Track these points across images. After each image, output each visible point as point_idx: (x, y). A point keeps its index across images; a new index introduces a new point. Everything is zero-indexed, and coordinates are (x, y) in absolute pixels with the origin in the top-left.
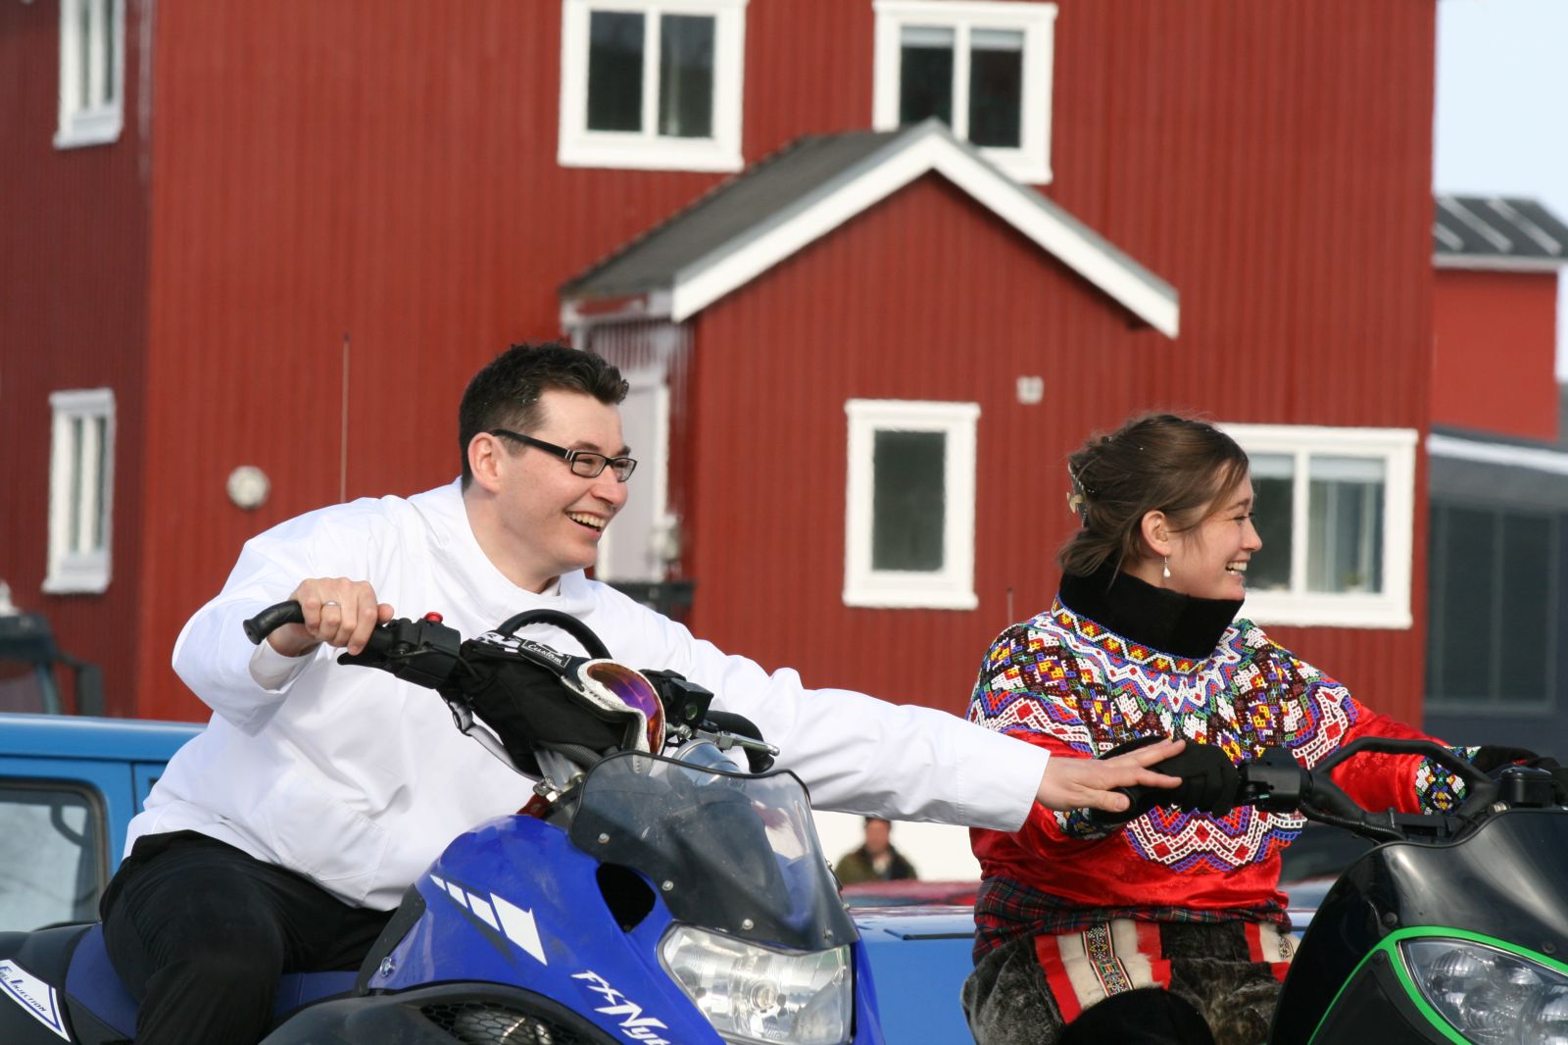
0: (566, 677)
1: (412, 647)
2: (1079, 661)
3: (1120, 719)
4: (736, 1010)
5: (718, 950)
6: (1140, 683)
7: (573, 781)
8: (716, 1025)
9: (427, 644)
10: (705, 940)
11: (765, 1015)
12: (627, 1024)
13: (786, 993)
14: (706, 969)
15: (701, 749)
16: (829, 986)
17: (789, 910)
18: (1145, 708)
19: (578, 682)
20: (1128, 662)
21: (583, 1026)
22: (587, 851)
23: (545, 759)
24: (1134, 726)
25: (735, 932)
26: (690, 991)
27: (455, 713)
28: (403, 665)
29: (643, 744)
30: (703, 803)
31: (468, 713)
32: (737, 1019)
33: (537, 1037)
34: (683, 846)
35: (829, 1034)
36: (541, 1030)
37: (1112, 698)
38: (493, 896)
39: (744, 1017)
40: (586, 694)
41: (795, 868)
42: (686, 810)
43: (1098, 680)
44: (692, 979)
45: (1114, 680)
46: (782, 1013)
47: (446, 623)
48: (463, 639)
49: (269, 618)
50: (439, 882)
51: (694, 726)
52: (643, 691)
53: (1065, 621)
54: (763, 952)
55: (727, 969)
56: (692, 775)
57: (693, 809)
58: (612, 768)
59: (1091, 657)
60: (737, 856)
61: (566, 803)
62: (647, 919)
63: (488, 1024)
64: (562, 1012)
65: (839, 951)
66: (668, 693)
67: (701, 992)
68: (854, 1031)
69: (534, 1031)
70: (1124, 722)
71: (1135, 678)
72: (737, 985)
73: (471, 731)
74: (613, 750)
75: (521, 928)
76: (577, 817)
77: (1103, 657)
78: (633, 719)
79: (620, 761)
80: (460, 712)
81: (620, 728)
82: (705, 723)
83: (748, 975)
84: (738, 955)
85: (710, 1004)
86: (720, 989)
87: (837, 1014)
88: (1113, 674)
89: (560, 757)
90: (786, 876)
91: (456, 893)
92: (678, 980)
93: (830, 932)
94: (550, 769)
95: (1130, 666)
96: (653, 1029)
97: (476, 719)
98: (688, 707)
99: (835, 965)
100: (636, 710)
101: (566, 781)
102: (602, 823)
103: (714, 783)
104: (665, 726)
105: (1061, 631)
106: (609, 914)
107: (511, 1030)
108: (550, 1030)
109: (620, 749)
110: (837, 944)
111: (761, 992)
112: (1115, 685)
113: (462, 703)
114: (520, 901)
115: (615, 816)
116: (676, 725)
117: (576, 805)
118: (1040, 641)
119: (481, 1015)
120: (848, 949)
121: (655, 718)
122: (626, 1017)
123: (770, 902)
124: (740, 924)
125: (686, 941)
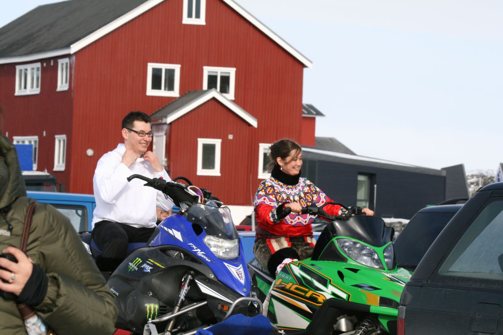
0: (186, 189)
1: (157, 183)
2: (275, 188)
3: (283, 198)
4: (217, 251)
5: (214, 239)
6: (286, 191)
7: (187, 208)
8: (214, 253)
9: (160, 183)
10: (212, 237)
11: (223, 252)
12: (198, 253)
13: (227, 248)
14: (212, 243)
15: (210, 203)
16: (235, 246)
17: (227, 232)
18: (287, 196)
19: (188, 190)
20: (283, 188)
21: (190, 253)
22: (190, 221)
23: (181, 204)
24: (286, 199)
25: (218, 236)
26: (209, 247)
27: (165, 195)
28: (155, 186)
29: (199, 201)
30: (212, 212)
31: (167, 195)
32: (217, 252)
33: (181, 255)
34: (208, 220)
35: (234, 255)
36: (182, 254)
37: (281, 195)
38: (173, 229)
39: (219, 252)
40: (189, 192)
41: (228, 224)
42: (208, 214)
43: (278, 191)
44: (209, 245)
45: (281, 191)
46: (226, 251)
47: (164, 179)
48: (167, 182)
49: (132, 177)
50: (162, 227)
51: (208, 198)
52: (199, 192)
53: (272, 180)
54: (222, 240)
55: (216, 243)
56: (209, 207)
57: (209, 214)
58: (194, 206)
59: (277, 187)
60: (217, 222)
61: (186, 212)
62: (201, 234)
63: (172, 253)
64: (185, 250)
65: (236, 240)
66: (204, 193)
67: (211, 247)
68: (239, 255)
69: (181, 254)
70: (284, 199)
71: (285, 191)
72: (218, 246)
73: (168, 199)
74: (194, 203)
75: (178, 235)
76: (188, 215)
77: (279, 187)
78: (197, 197)
79: (195, 205)
80: (166, 195)
81: (195, 199)
82: (210, 198)
83: (220, 244)
84: (218, 240)
85: (213, 249)
86: (215, 246)
87: (236, 251)
88: (281, 190)
89: (184, 204)
90: (227, 226)
91: (166, 228)
92: (207, 245)
93: (235, 236)
94: (182, 206)
95: (284, 188)
96: (203, 254)
97: (168, 197)
98: (207, 195)
99: (235, 243)
100: (198, 195)
101: (185, 208)
102: (193, 216)
103: (213, 209)
104: (203, 199)
105: (272, 182)
106: (194, 232)
107: (176, 254)
108: (183, 254)
109: (195, 203)
110: (236, 239)
111: (222, 247)
112: (281, 192)
113: (166, 194)
114: (178, 230)
115: (195, 215)
116: (205, 198)
117: (188, 213)
118: (268, 185)
119: (171, 251)
120: (238, 239)
121: (201, 197)
122: (198, 252)
123: (224, 231)
124: (219, 235)
125: (208, 238)
